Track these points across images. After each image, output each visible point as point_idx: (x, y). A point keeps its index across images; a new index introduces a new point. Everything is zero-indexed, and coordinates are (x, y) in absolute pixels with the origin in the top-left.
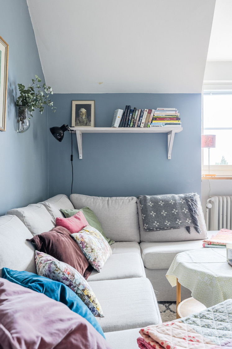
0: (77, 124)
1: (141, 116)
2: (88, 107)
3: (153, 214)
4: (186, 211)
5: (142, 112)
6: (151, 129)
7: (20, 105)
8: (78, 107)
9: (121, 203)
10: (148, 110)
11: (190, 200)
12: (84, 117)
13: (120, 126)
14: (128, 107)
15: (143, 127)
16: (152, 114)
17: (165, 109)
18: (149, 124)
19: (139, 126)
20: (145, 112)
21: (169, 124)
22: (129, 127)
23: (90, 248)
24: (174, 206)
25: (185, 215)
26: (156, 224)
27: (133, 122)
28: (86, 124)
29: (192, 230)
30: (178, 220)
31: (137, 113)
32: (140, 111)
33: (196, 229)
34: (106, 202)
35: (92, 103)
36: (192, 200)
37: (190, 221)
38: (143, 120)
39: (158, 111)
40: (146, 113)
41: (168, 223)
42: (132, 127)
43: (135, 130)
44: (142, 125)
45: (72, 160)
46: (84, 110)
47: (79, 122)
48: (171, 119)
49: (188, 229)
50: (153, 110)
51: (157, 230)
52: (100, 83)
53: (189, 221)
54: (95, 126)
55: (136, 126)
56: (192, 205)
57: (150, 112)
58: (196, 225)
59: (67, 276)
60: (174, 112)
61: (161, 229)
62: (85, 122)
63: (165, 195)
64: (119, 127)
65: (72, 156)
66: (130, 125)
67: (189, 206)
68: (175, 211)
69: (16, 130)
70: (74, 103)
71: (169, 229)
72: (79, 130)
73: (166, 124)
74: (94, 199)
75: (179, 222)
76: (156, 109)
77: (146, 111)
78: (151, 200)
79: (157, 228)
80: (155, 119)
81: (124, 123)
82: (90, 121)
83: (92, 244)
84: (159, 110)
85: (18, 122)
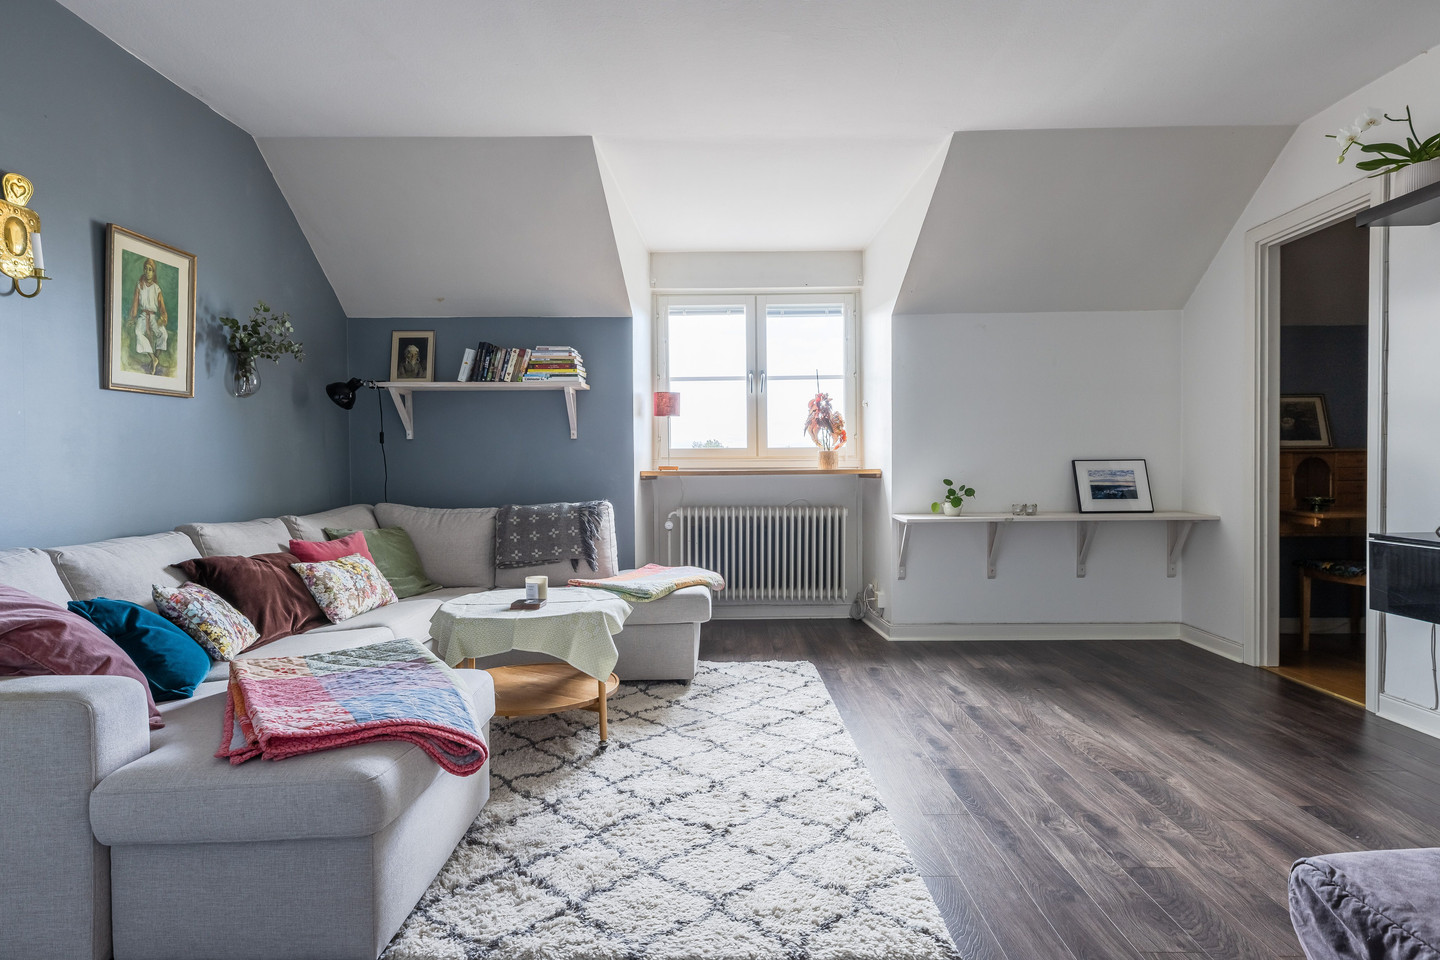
0: (400, 376)
1: (506, 362)
2: (422, 343)
3: (515, 537)
4: (574, 531)
5: (508, 353)
6: (525, 384)
7: (238, 350)
8: (405, 343)
9: (464, 520)
10: (518, 351)
11: (587, 513)
12: (414, 362)
13: (471, 378)
14: (482, 345)
15: (509, 380)
16: (526, 359)
17: (551, 348)
18: (521, 375)
19: (501, 380)
20: (513, 354)
21: (557, 375)
22: (486, 381)
23: (323, 586)
24: (555, 524)
25: (572, 541)
26: (516, 555)
27: (493, 372)
28: (418, 374)
29: (583, 564)
30: (556, 548)
31: (500, 355)
32: (504, 352)
33: (590, 565)
34: (439, 517)
35: (430, 335)
36: (591, 513)
37: (580, 550)
38: (510, 369)
39: (537, 352)
40: (514, 357)
41: (537, 554)
42: (491, 381)
43: (496, 385)
44: (508, 378)
45: (382, 441)
46: (414, 349)
47: (405, 372)
48: (561, 366)
49: (575, 563)
50: (529, 351)
51: (519, 567)
52: (440, 300)
53: (577, 550)
54: (435, 379)
55: (497, 379)
56: (589, 522)
57: (522, 355)
58: (590, 556)
59: (174, 604)
60: (567, 354)
61: (525, 564)
62: (416, 371)
63: (547, 505)
64: (467, 381)
65: (382, 434)
66: (486, 378)
67: (582, 523)
68: (554, 533)
69: (232, 394)
70: (397, 336)
71: (540, 564)
72: (396, 386)
73: (551, 376)
74: (418, 512)
75: (557, 551)
76: (533, 349)
77: (515, 352)
78: (518, 514)
79: (518, 563)
80: (532, 366)
81: (476, 374)
82: (425, 369)
83: (331, 579)
84: (539, 351)
85: (237, 378)
